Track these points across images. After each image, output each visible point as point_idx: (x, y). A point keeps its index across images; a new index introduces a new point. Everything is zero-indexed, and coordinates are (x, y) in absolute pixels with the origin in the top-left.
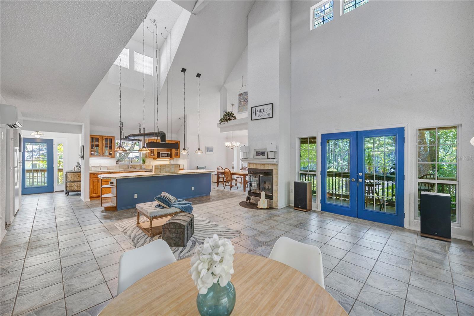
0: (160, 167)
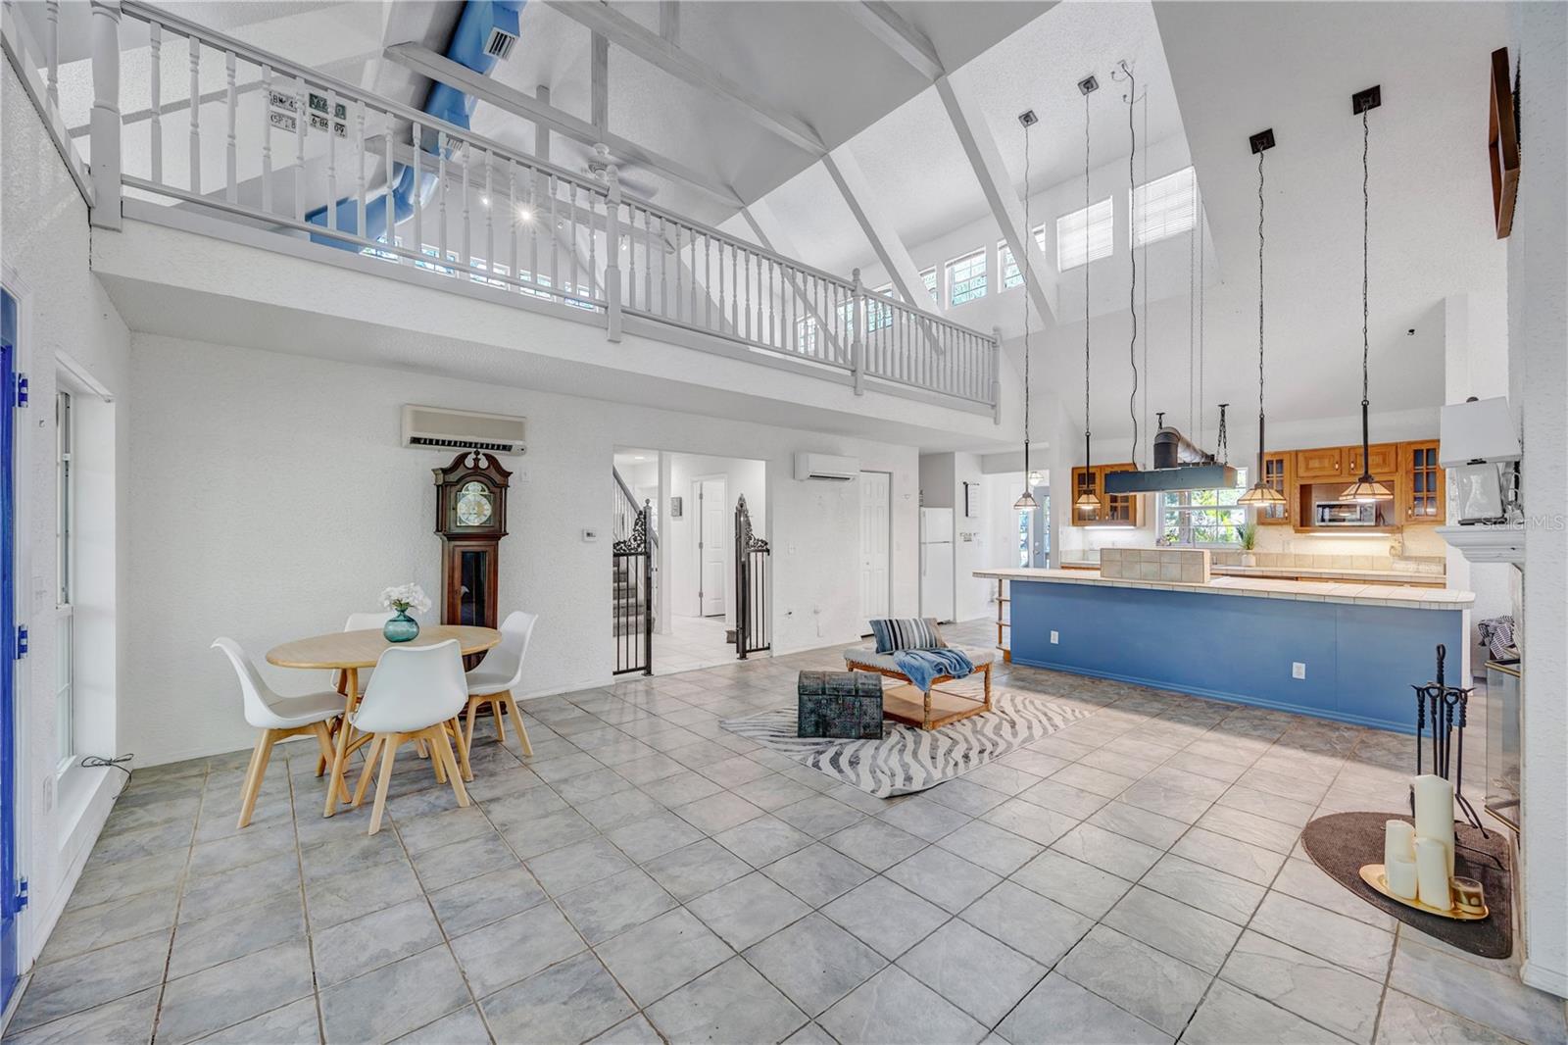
0: (1118, 557)
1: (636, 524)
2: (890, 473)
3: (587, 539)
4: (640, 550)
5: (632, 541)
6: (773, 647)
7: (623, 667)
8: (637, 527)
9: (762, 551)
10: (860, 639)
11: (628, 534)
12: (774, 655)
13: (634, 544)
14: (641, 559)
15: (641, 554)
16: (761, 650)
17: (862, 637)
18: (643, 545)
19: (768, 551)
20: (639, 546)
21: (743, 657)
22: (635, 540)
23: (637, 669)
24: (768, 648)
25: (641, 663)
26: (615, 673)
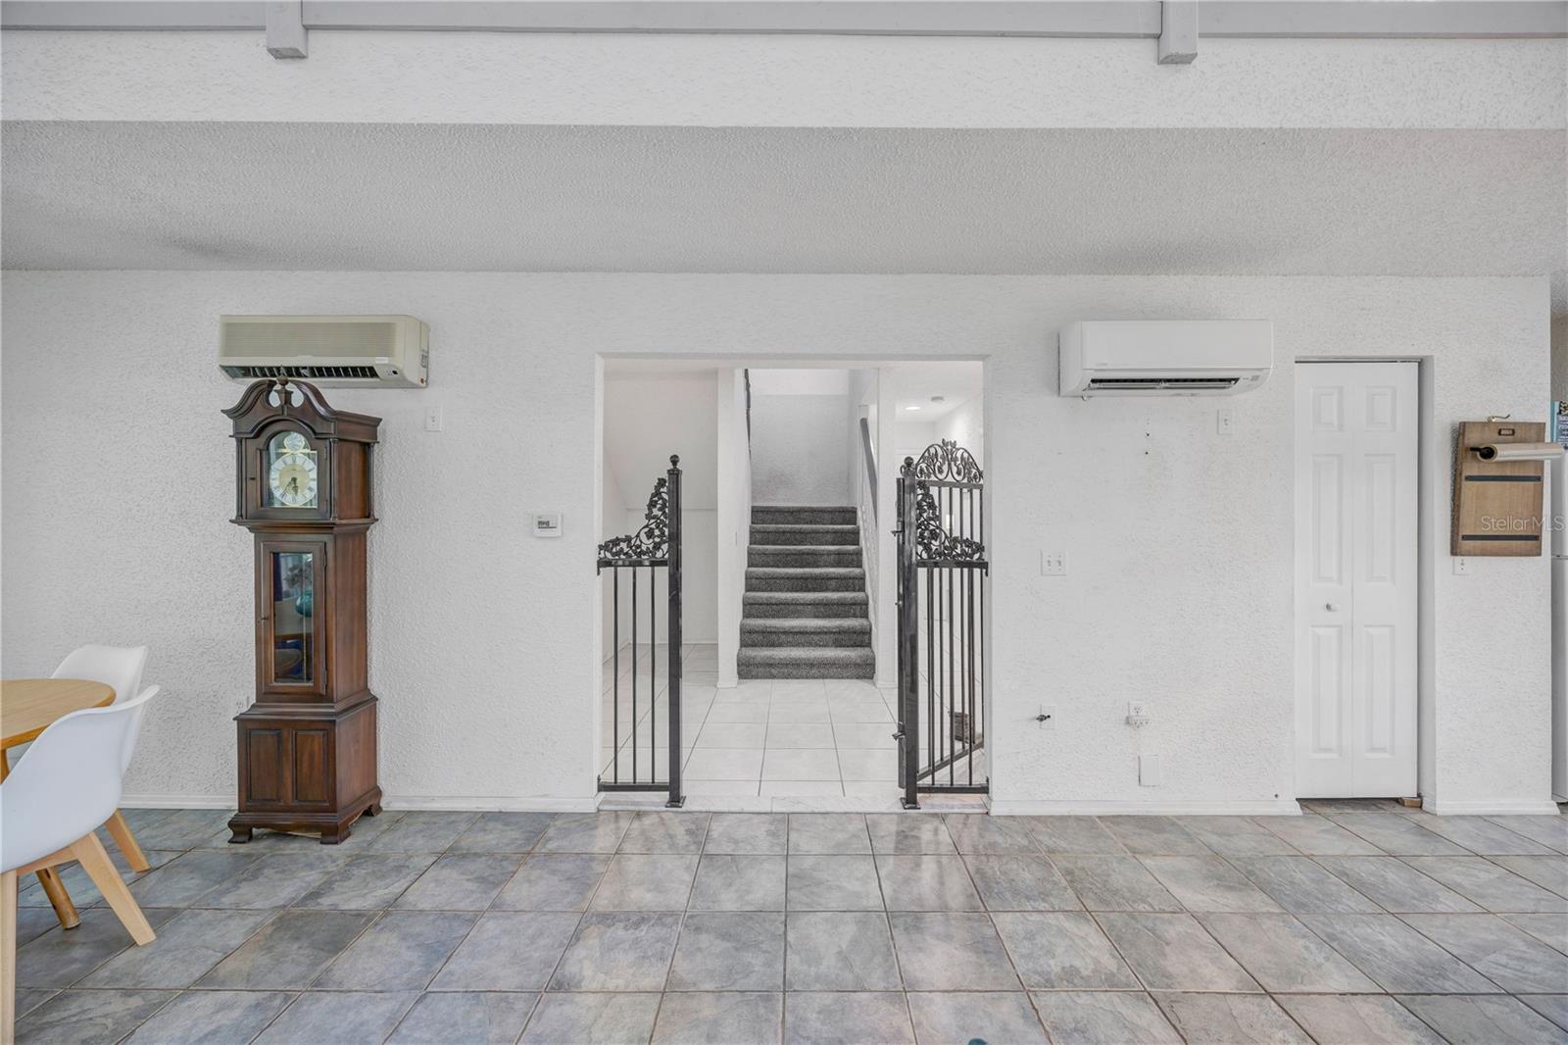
1: (652, 505)
2: (1421, 363)
3: (538, 532)
4: (659, 554)
5: (643, 537)
6: (993, 788)
7: (625, 777)
8: (656, 512)
9: (971, 565)
10: (1296, 810)
11: (635, 524)
12: (996, 810)
13: (647, 544)
14: (663, 573)
15: (662, 563)
16: (962, 790)
17: (1304, 802)
18: (665, 547)
19: (983, 565)
20: (657, 547)
21: (910, 801)
22: (650, 535)
23: (653, 787)
24: (984, 790)
25: (663, 776)
26: (603, 787)
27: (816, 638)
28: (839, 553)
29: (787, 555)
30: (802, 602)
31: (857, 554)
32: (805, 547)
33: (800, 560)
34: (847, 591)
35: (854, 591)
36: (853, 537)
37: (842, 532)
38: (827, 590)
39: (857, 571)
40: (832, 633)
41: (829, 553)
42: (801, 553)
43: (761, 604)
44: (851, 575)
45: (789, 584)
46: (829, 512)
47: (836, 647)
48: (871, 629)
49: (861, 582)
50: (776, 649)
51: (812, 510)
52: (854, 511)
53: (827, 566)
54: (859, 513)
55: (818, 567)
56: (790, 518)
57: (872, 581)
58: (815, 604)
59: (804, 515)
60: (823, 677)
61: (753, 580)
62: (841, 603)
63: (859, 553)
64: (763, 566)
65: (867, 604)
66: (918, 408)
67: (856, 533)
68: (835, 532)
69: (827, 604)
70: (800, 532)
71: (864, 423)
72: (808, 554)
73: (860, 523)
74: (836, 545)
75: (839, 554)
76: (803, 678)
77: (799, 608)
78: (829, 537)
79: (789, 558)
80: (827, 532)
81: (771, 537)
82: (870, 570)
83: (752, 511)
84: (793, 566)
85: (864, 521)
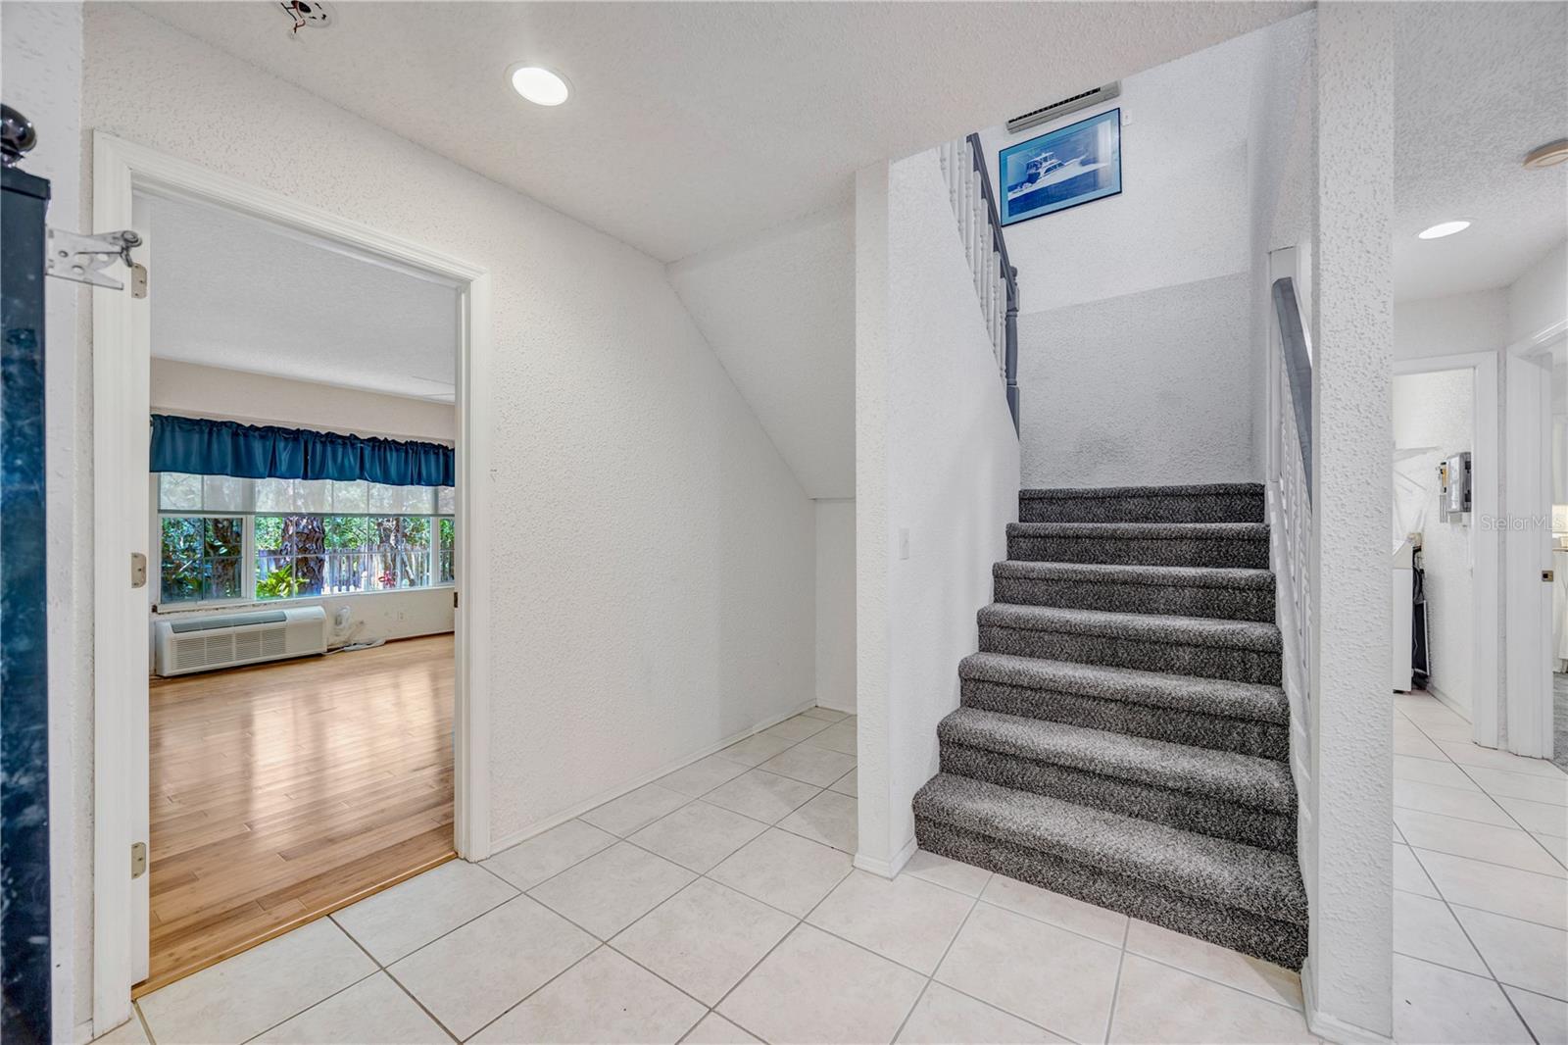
27: (1121, 792)
28: (1205, 585)
29: (1078, 583)
30: (1092, 692)
31: (1260, 589)
32: (1128, 568)
33: (1104, 593)
34: (1224, 676)
35: (1246, 679)
36: (1257, 550)
37: (1219, 538)
38: (1168, 668)
39: (1256, 631)
40: (1165, 788)
41: (1179, 584)
42: (1111, 581)
43: (997, 684)
44: (1241, 641)
45: (1071, 645)
46: (1189, 496)
47: (1180, 827)
48: (1294, 805)
49: (1267, 661)
50: (1018, 797)
51: (1149, 494)
52: (1256, 493)
53: (1168, 612)
54: (1270, 497)
55: (1150, 612)
56: (1100, 511)
57: (1301, 664)
58: (1126, 701)
59: (1130, 505)
60: (1130, 911)
61: (995, 631)
62: (1198, 711)
63: (1268, 588)
64: (1024, 602)
65: (1284, 726)
66: (1460, 226)
67: (1262, 540)
68: (1201, 537)
69: (1161, 707)
70: (1114, 537)
71: (1285, 289)
72: (1125, 583)
73: (1272, 517)
74: (1205, 565)
75: (1204, 587)
76: (1071, 894)
77: (1087, 704)
78: (1185, 547)
79: (1081, 590)
80: (1182, 538)
81: (1052, 546)
82: (1299, 632)
83: (1022, 500)
84: (1090, 607)
85: (1282, 513)
